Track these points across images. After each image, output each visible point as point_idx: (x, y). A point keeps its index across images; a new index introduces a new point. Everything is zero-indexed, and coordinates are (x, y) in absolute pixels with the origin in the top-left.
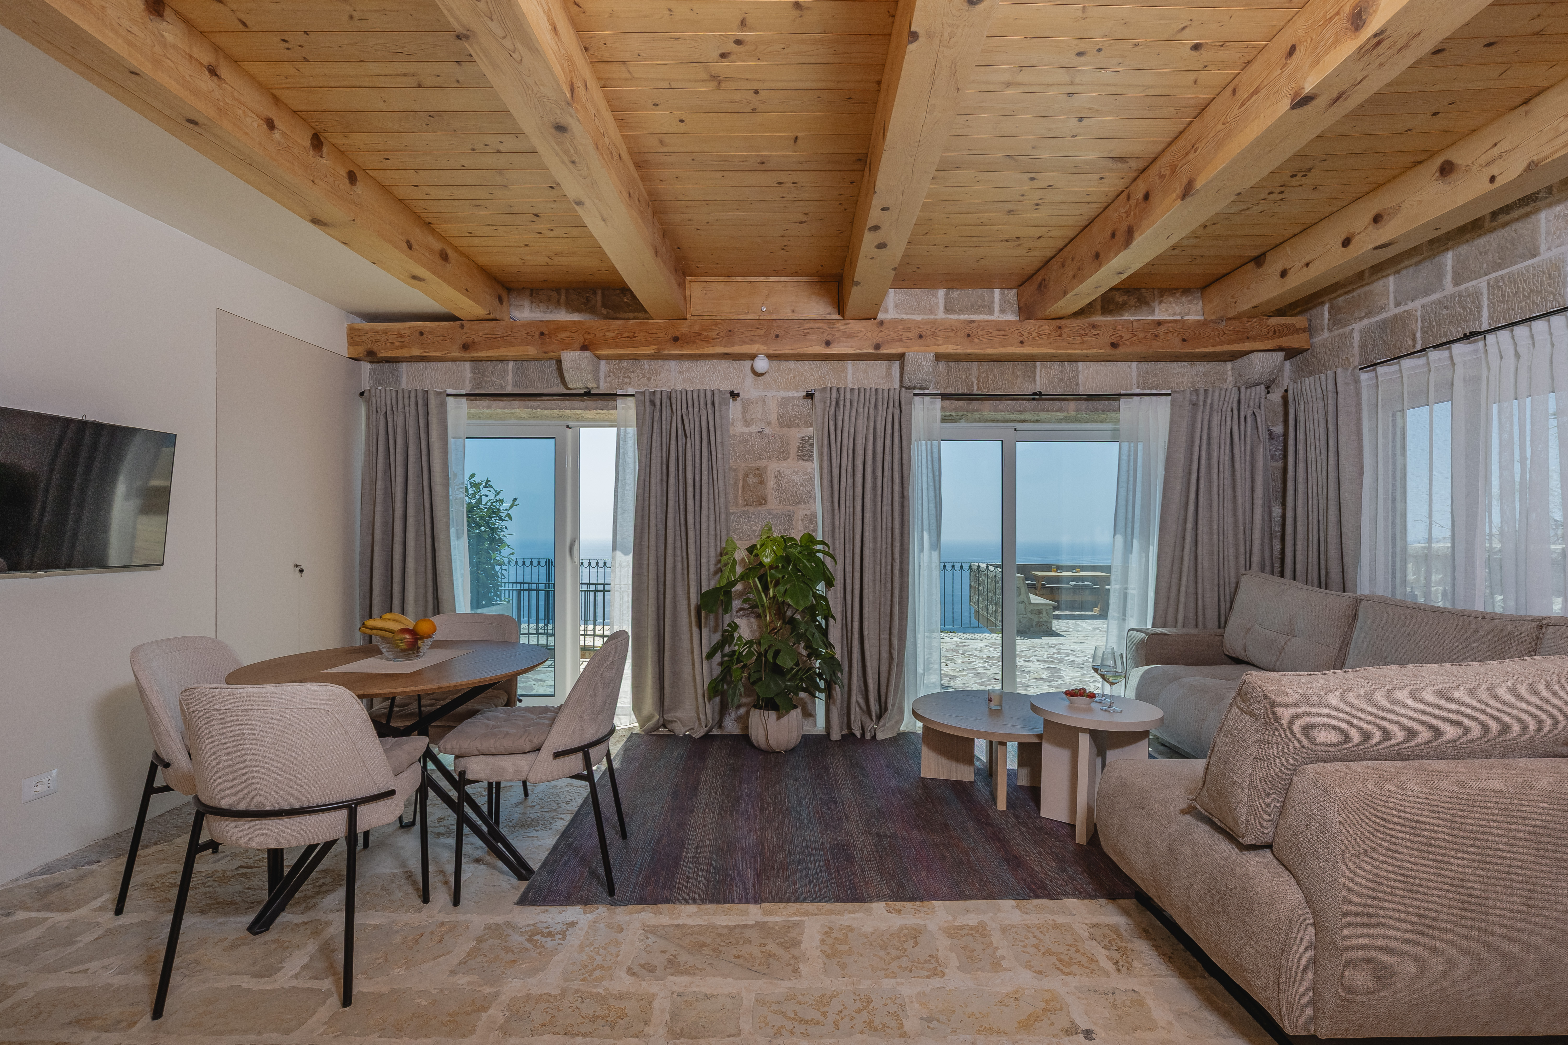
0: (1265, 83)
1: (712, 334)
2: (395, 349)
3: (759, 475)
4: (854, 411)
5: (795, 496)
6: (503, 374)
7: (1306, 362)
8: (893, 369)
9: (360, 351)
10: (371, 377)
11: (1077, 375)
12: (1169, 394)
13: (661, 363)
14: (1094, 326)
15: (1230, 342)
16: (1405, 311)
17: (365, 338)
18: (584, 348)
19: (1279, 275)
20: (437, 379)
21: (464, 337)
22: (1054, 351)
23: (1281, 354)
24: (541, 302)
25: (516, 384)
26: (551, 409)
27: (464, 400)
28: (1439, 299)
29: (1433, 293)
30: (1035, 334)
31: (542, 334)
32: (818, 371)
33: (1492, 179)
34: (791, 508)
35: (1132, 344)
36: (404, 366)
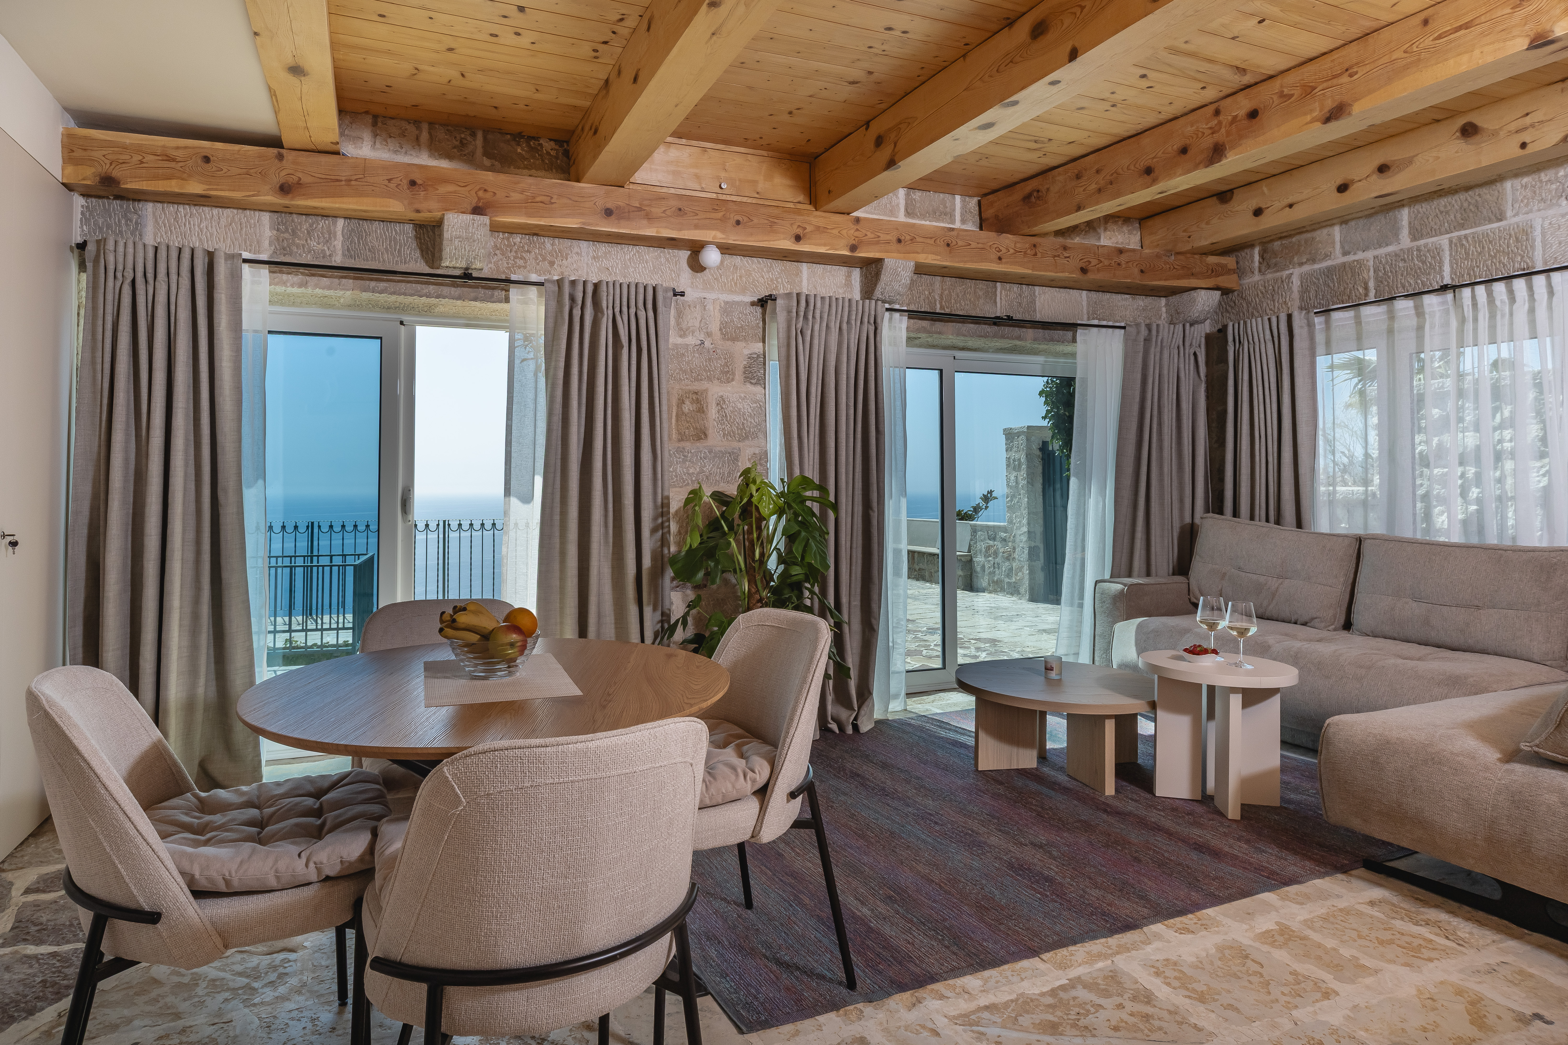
0: (1483, 19)
1: (656, 211)
2: (156, 178)
3: (698, 401)
4: (824, 324)
5: (741, 430)
6: (326, 236)
7: (1232, 304)
8: (853, 277)
9: (87, 175)
10: (85, 220)
11: (1035, 300)
12: (1124, 328)
13: (568, 243)
14: (1065, 248)
15: (1179, 277)
16: (1354, 261)
17: (98, 154)
18: (477, 210)
19: (1251, 214)
20: (211, 235)
21: (283, 173)
22: (1030, 272)
23: (1218, 293)
24: (391, 137)
25: (348, 252)
26: (405, 294)
27: (264, 271)
28: (1394, 252)
29: (1387, 245)
30: (1012, 251)
31: (413, 183)
32: (768, 272)
33: (1523, 145)
34: (735, 444)
35: (1098, 270)
36: (149, 208)
